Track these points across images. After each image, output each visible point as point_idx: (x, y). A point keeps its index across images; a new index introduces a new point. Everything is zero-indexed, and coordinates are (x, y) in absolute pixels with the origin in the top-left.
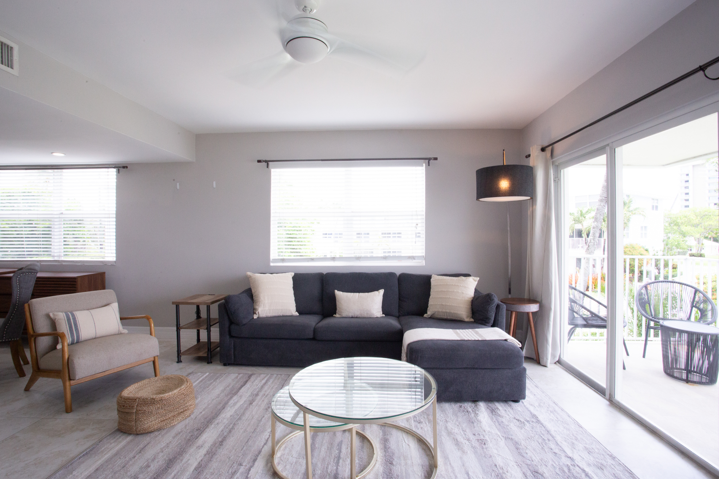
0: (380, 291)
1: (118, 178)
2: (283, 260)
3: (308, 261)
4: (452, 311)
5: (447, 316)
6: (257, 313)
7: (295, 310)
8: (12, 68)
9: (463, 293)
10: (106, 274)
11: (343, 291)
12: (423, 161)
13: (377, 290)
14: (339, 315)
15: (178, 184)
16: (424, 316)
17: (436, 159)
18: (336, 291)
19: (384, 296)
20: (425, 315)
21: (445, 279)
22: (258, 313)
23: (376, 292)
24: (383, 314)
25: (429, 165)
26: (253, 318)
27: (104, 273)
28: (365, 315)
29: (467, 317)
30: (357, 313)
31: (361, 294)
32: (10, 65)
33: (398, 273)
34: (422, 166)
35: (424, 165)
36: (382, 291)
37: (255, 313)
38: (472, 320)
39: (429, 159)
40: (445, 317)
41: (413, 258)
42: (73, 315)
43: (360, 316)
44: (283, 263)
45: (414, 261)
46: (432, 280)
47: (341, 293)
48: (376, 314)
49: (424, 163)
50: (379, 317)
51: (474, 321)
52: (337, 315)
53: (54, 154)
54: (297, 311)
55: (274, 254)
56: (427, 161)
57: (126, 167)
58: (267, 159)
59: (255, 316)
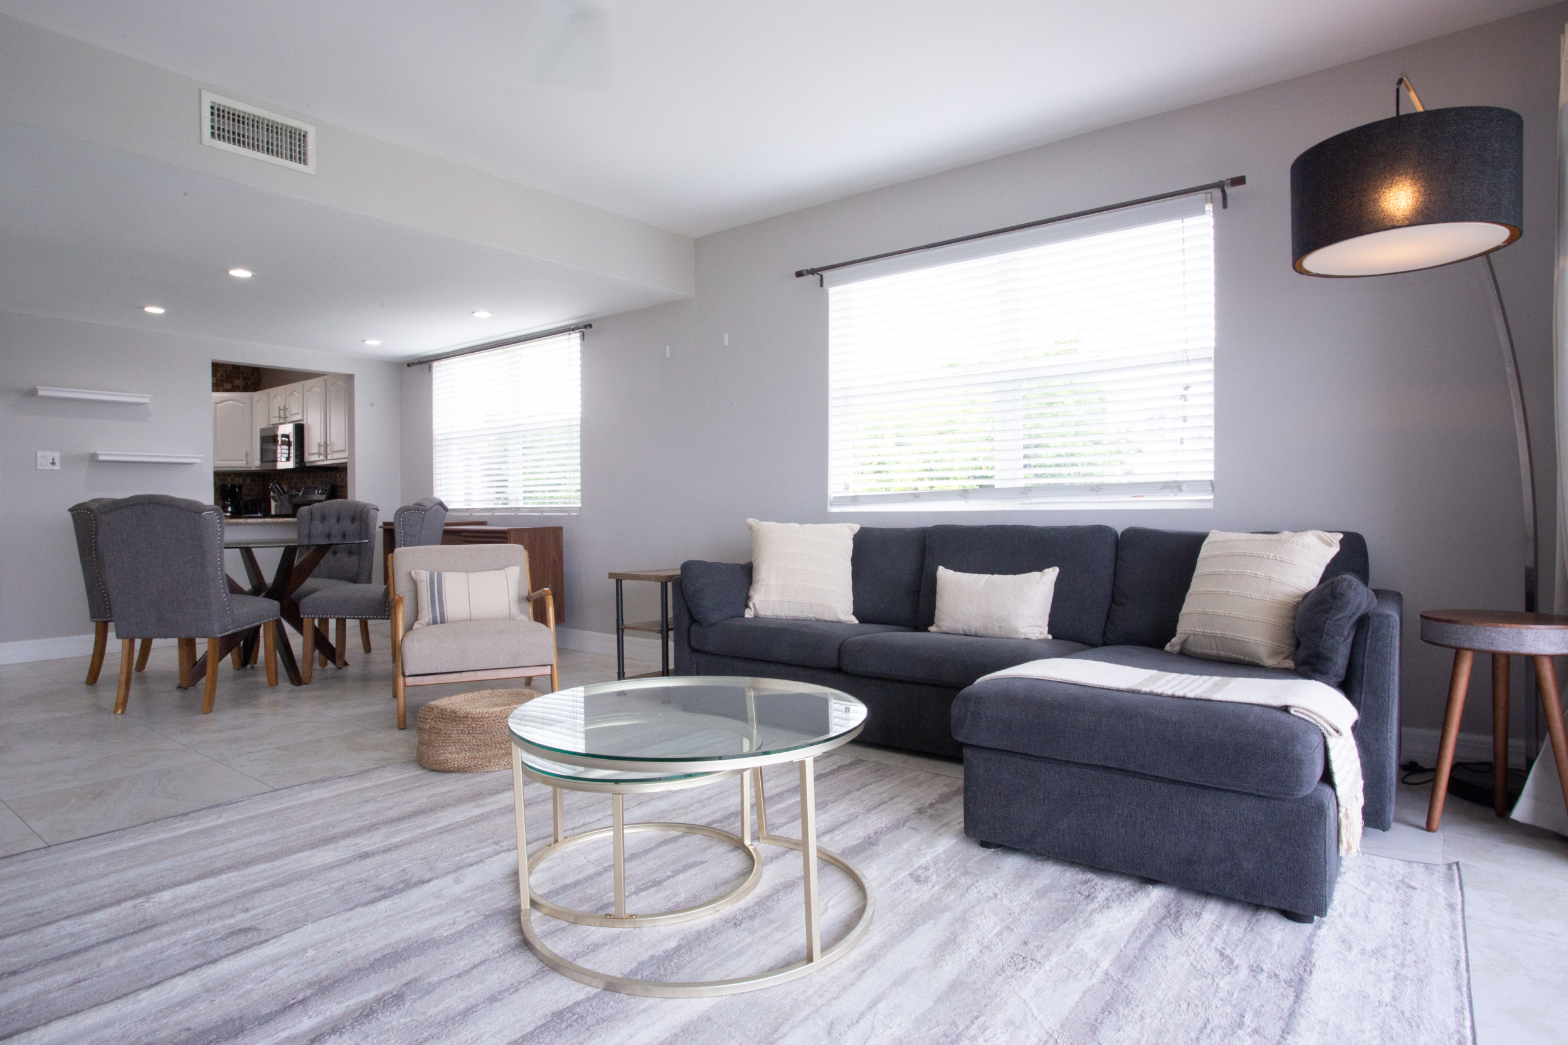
0: (1046, 570)
1: (583, 352)
2: (855, 500)
3: (907, 501)
4: (1229, 634)
5: (1218, 649)
6: (751, 605)
7: (851, 611)
8: (305, 163)
9: (1270, 579)
10: (564, 531)
11: (955, 570)
12: (1200, 196)
13: (1040, 568)
14: (937, 626)
15: (668, 348)
16: (1165, 649)
17: (1239, 181)
18: (941, 570)
19: (1059, 584)
20: (1168, 647)
21: (1232, 540)
22: (754, 604)
23: (1036, 575)
24: (1049, 633)
25: (1225, 206)
26: (743, 616)
27: (561, 528)
28: (996, 631)
29: (1274, 654)
30: (976, 625)
31: (998, 578)
33: (1120, 527)
34: (1202, 211)
35: (1209, 207)
36: (1051, 574)
37: (747, 606)
38: (1290, 664)
39: (1220, 185)
40: (1214, 652)
41: (1176, 487)
42: (440, 577)
43: (981, 631)
44: (855, 505)
45: (1180, 497)
46: (1205, 543)
47: (951, 572)
48: (1022, 631)
49: (1206, 202)
50: (1034, 638)
51: (1295, 670)
52: (932, 629)
54: (854, 614)
55: (836, 488)
56: (1217, 193)
57: (590, 326)
58: (815, 267)
59: (749, 614)
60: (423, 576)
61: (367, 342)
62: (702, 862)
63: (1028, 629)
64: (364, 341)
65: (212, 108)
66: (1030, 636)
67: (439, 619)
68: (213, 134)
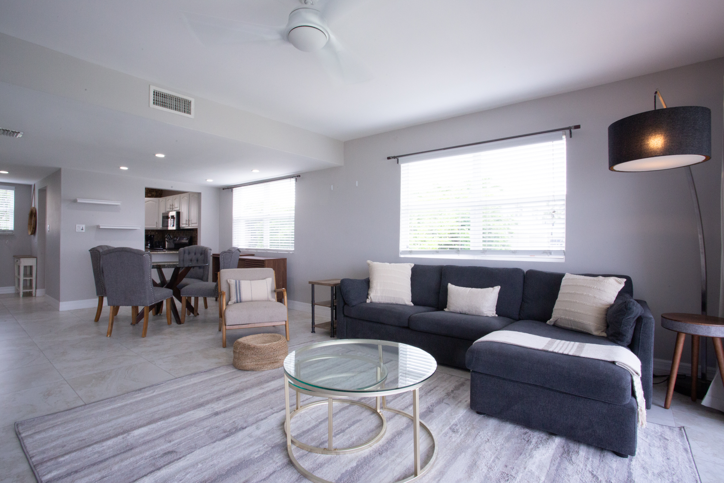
0: (495, 287)
1: (296, 186)
2: (411, 252)
3: (433, 254)
4: (577, 320)
5: (571, 326)
6: (369, 297)
7: (411, 300)
8: (190, 114)
9: (595, 297)
10: (287, 260)
11: (456, 285)
12: (561, 132)
13: (492, 286)
14: (448, 309)
16: (547, 323)
17: (578, 127)
18: (449, 285)
19: (500, 294)
20: (548, 322)
21: (576, 279)
22: (371, 297)
23: (490, 289)
24: (496, 314)
25: (571, 137)
26: (366, 302)
28: (474, 312)
29: (597, 330)
30: (465, 309)
31: (474, 289)
32: (189, 112)
33: (525, 269)
34: (561, 139)
35: (564, 137)
36: (497, 289)
37: (367, 298)
38: (604, 334)
39: (569, 128)
40: (570, 327)
41: (549, 252)
42: (239, 282)
43: (467, 312)
44: (411, 254)
45: (551, 257)
46: (563, 279)
47: (454, 286)
48: (485, 313)
49: (563, 135)
50: (490, 316)
51: (607, 337)
52: (446, 310)
53: (253, 171)
54: (412, 301)
55: (402, 247)
56: (568, 132)
57: (300, 176)
58: (396, 155)
59: (368, 301)
60: (232, 282)
61: (207, 180)
62: (360, 420)
63: (488, 312)
64: (206, 180)
65: (154, 92)
66: (488, 315)
67: (239, 301)
68: (154, 103)
